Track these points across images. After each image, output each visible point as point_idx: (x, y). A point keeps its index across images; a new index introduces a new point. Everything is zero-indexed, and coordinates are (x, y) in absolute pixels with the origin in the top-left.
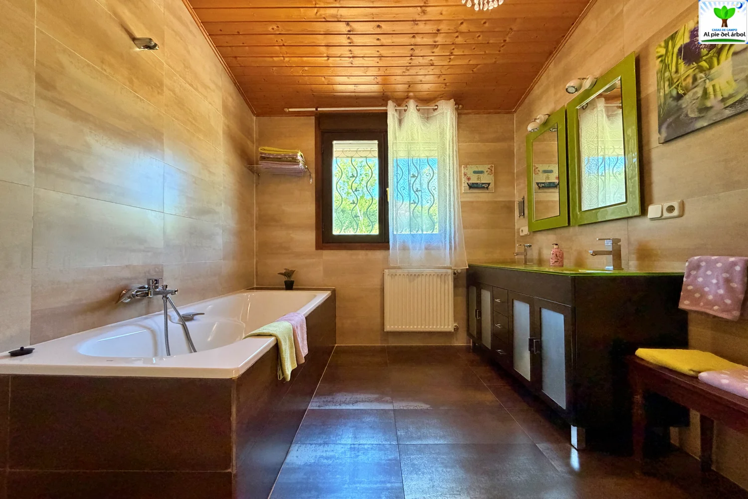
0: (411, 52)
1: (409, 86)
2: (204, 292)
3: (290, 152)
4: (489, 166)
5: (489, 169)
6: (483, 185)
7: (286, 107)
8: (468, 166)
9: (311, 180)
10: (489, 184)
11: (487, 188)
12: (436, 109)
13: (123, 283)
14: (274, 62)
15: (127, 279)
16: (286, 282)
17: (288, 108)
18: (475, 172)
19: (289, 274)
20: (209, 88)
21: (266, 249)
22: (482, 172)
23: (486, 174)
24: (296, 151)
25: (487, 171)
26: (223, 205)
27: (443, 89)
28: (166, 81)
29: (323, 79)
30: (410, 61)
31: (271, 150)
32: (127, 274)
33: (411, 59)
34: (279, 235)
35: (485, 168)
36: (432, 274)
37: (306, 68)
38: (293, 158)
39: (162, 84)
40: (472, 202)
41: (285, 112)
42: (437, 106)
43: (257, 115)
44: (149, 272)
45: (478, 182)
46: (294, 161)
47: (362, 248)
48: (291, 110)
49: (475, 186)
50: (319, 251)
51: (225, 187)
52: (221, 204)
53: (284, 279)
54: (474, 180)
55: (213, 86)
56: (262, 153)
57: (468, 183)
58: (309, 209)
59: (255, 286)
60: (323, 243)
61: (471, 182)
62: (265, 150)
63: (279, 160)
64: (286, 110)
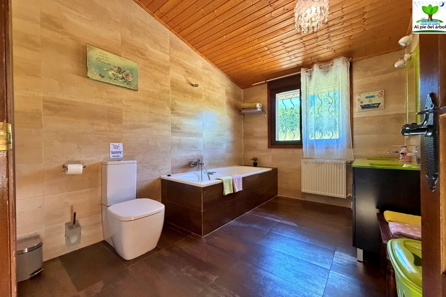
0: (304, 45)
1: (311, 58)
2: (218, 165)
3: (253, 105)
4: (380, 91)
5: (379, 93)
6: (374, 105)
7: (252, 84)
8: (361, 94)
9: (266, 115)
10: (379, 104)
11: (377, 107)
12: (333, 64)
13: (191, 160)
14: (243, 69)
15: (192, 159)
16: (254, 163)
17: (253, 84)
18: (367, 97)
19: (255, 159)
20: (219, 88)
21: (248, 148)
22: (373, 97)
23: (377, 97)
24: (256, 103)
25: (377, 95)
26: (226, 131)
27: (334, 53)
28: (203, 94)
29: (265, 68)
30: (305, 49)
31: (246, 105)
32: (192, 158)
33: (305, 47)
34: (252, 142)
35: (376, 93)
36: (331, 163)
37: (256, 67)
38: (255, 107)
39: (201, 95)
40: (365, 117)
41: (253, 86)
42: (333, 63)
43: (243, 89)
44: (198, 157)
45: (370, 103)
46: (256, 108)
47: (291, 148)
48: (254, 84)
49: (367, 106)
50: (270, 149)
51: (227, 124)
52: (225, 131)
53: (253, 161)
54: (366, 102)
55: (220, 86)
56: (242, 107)
57: (361, 106)
58: (264, 129)
59: (243, 164)
60: (271, 145)
61: (363, 104)
62: (243, 105)
63: (249, 108)
64: (253, 85)
